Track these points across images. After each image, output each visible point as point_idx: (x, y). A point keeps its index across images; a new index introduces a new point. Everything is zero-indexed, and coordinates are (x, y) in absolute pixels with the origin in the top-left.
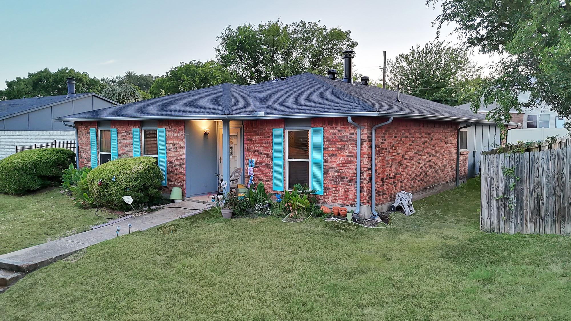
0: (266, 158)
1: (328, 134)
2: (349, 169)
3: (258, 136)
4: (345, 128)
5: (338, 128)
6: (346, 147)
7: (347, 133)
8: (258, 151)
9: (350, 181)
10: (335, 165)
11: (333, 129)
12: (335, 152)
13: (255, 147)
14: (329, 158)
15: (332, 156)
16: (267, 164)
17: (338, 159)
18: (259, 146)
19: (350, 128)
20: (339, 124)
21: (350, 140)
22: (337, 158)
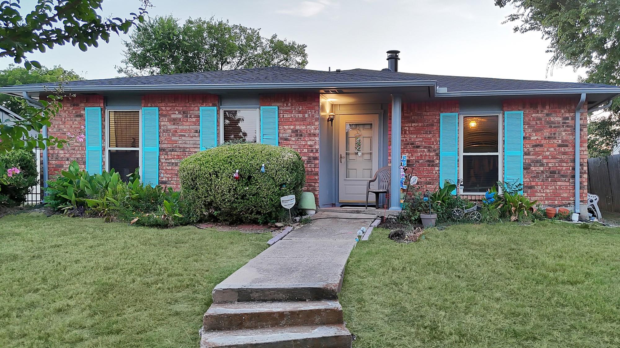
0: (428, 154)
1: (529, 120)
2: (562, 161)
3: (413, 124)
4: (555, 112)
5: (546, 111)
6: (557, 135)
7: (558, 118)
8: (412, 144)
9: (563, 176)
10: (540, 157)
11: (538, 113)
12: (540, 142)
13: (408, 139)
14: (531, 149)
15: (536, 146)
16: (428, 161)
17: (546, 150)
18: (415, 137)
19: (563, 111)
20: (547, 107)
21: (563, 126)
22: (544, 149)
